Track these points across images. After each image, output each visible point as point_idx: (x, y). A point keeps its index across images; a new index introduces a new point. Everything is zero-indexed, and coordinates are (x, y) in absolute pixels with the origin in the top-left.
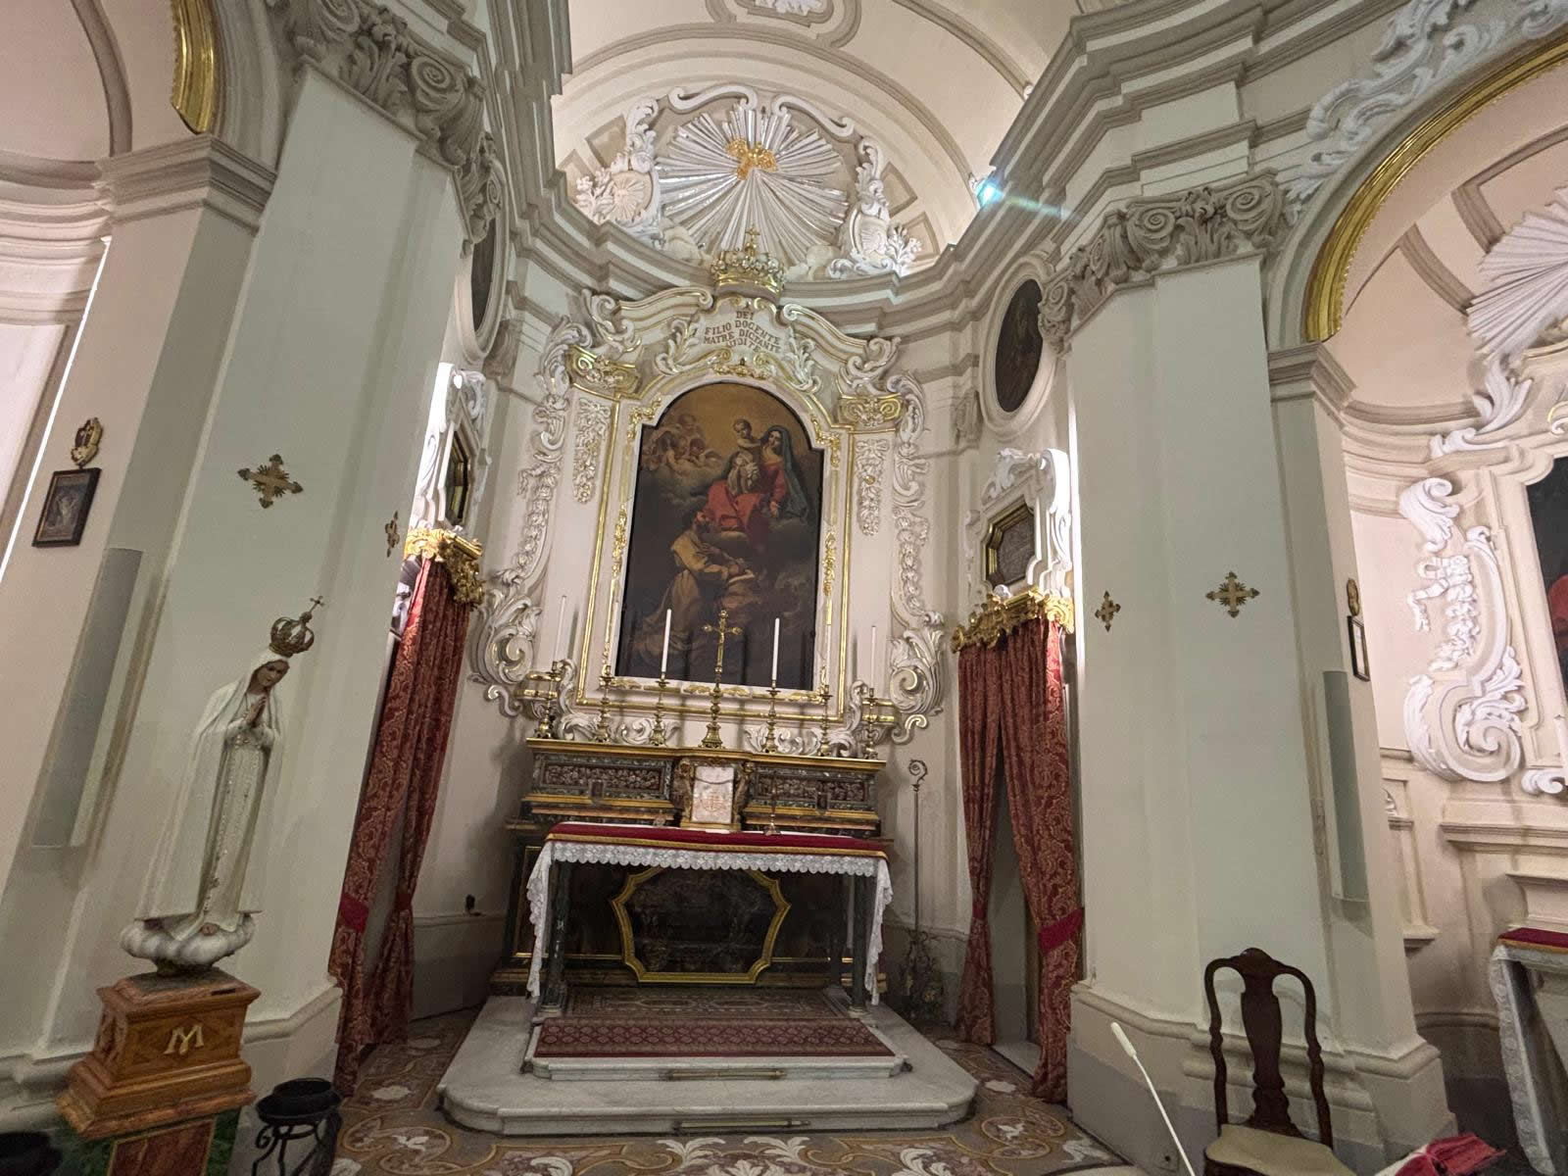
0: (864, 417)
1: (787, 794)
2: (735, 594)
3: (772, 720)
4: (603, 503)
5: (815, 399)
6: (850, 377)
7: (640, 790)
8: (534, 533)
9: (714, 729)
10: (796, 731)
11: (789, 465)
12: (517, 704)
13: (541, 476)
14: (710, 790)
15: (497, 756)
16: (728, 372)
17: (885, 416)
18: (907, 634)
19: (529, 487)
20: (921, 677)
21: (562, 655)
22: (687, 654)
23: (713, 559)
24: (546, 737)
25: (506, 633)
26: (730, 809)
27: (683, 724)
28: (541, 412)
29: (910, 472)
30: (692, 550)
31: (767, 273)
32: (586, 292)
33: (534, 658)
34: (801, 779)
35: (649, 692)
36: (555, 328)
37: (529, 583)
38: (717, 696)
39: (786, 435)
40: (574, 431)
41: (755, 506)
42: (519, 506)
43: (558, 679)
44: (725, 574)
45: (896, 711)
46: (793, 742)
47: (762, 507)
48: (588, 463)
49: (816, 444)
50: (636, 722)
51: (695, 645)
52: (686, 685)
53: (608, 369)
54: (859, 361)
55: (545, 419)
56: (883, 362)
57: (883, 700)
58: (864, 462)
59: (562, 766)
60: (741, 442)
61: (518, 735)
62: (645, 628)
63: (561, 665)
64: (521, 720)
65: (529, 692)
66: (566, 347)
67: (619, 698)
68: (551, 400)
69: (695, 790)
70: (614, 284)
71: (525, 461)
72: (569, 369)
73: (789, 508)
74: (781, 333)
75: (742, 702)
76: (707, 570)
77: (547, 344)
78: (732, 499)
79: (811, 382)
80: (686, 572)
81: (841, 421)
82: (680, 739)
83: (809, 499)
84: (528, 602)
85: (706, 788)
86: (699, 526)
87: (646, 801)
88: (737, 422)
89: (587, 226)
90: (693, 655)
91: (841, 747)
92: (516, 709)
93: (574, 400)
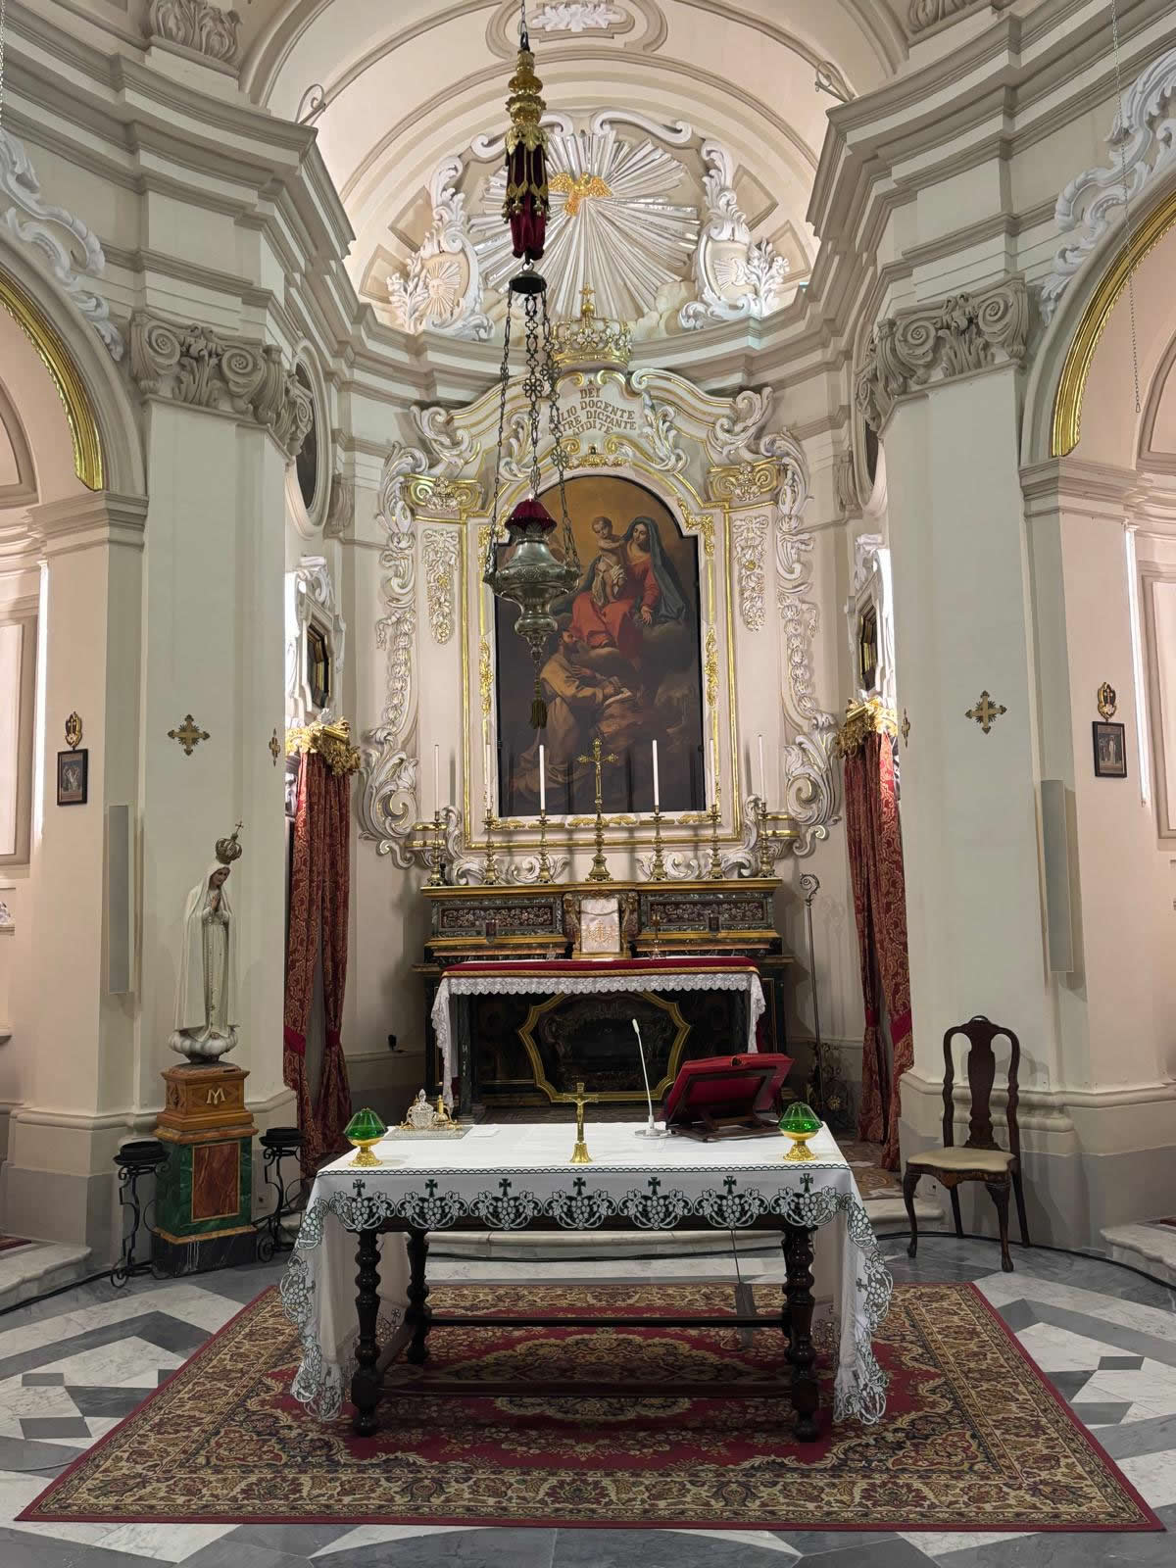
0: (738, 491)
1: (680, 918)
2: (612, 716)
3: (659, 846)
4: (464, 646)
5: (681, 478)
6: (720, 443)
7: (533, 927)
8: (398, 685)
9: (599, 862)
10: (690, 854)
11: (659, 563)
12: (408, 855)
13: (398, 622)
14: (596, 922)
15: (398, 905)
16: (578, 466)
17: (761, 487)
18: (800, 739)
19: (388, 637)
20: (815, 785)
21: (446, 803)
22: (569, 785)
23: (585, 682)
24: (438, 885)
25: (386, 790)
26: (618, 938)
27: (572, 859)
28: (387, 553)
29: (793, 551)
30: (563, 675)
31: (607, 342)
32: (415, 409)
33: (418, 809)
34: (694, 904)
35: (533, 830)
36: (388, 459)
37: (401, 738)
38: (600, 827)
39: (652, 527)
40: (423, 568)
41: (625, 615)
42: (380, 659)
43: (443, 827)
44: (600, 696)
45: (793, 823)
46: (689, 866)
47: (632, 615)
48: (442, 600)
49: (686, 532)
50: (525, 861)
51: (575, 776)
52: (570, 819)
53: (449, 490)
54: (725, 421)
55: (392, 563)
56: (757, 416)
57: (778, 813)
58: (743, 543)
59: (457, 910)
60: (603, 543)
61: (414, 884)
62: (523, 764)
63: (445, 813)
64: (415, 871)
66: (402, 479)
67: (506, 839)
68: (396, 540)
69: (583, 923)
70: (443, 392)
71: (379, 612)
72: (409, 502)
73: (663, 611)
74: (633, 405)
75: (631, 830)
76: (580, 695)
77: (383, 478)
78: (598, 611)
79: (673, 458)
80: (558, 700)
81: (713, 499)
82: (572, 874)
83: (684, 596)
84: (404, 756)
85: (593, 920)
86: (566, 646)
87: (541, 937)
88: (596, 521)
89: (404, 341)
90: (575, 787)
91: (741, 866)
92: (408, 860)
93: (419, 534)
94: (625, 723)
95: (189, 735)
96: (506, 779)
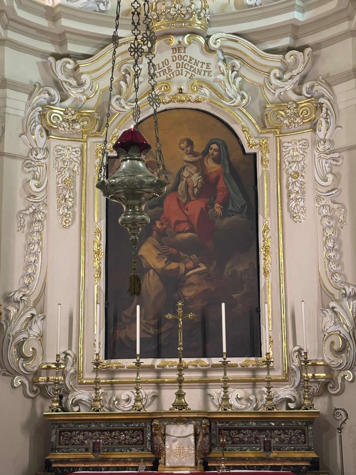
0: (286, 122)
1: (242, 441)
2: (191, 284)
3: (226, 384)
4: (83, 229)
5: (245, 111)
6: (273, 87)
7: (128, 446)
8: (32, 259)
9: (180, 395)
10: (250, 391)
11: (228, 172)
12: (35, 388)
13: (34, 212)
14: (177, 443)
15: (26, 427)
16: (169, 102)
17: (303, 119)
18: (332, 304)
19: (26, 223)
20: (344, 340)
21: (64, 348)
22: (158, 336)
23: (172, 258)
24: (57, 411)
25: (20, 337)
26: (193, 456)
27: (160, 392)
28: (28, 162)
29: (327, 165)
30: (155, 253)
31: (192, 14)
32: (51, 59)
33: (43, 353)
34: (253, 429)
35: (130, 370)
36: (31, 95)
37: (33, 298)
38: (181, 369)
39: (223, 145)
40: (54, 172)
41: (202, 209)
42: (19, 239)
43: (62, 366)
44: (183, 269)
45: (328, 368)
46: (248, 400)
47: (207, 209)
48: (67, 197)
49: (248, 150)
50: (124, 394)
51: (163, 329)
52: (158, 362)
53: (75, 117)
54: (277, 72)
55: (31, 169)
56: (300, 68)
57: (317, 360)
58: (290, 159)
59: (71, 431)
60: (187, 158)
61: (39, 410)
62: (124, 319)
63: (63, 356)
64: (40, 400)
65: (42, 379)
66: (40, 109)
67: (110, 376)
68: (34, 153)
69: (167, 443)
70: (72, 48)
71: (20, 204)
72: (45, 125)
73: (231, 208)
74: (210, 59)
75: (205, 371)
76: (168, 268)
77: (26, 109)
78: (182, 206)
79: (239, 97)
80: (151, 272)
81: (268, 127)
82: (159, 404)
83: (246, 197)
84: (34, 312)
85: (174, 441)
86: (158, 231)
87: (135, 453)
88: (182, 141)
89: (44, 10)
90: (163, 338)
91: (289, 400)
92: (35, 392)
93: (52, 150)
94: (200, 289)
96: (111, 331)
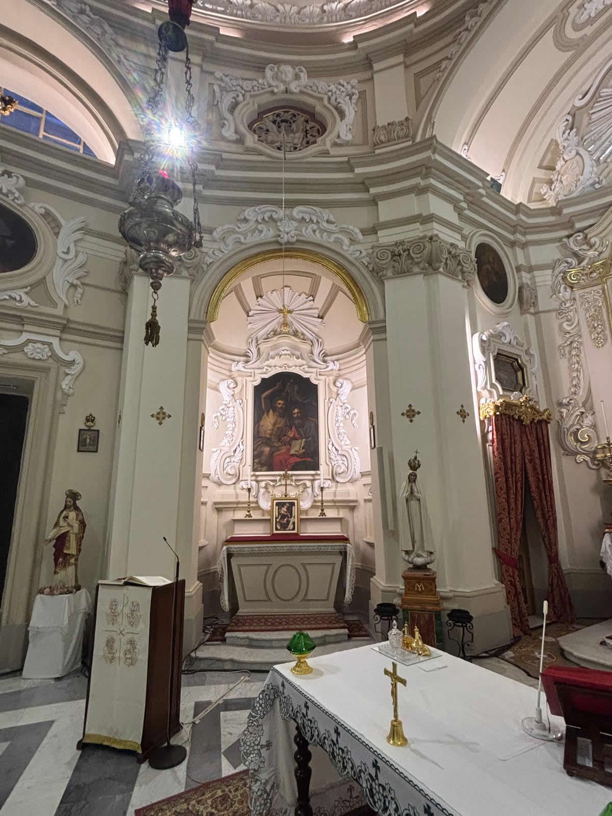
8: (575, 374)
12: (596, 462)
13: (571, 343)
15: (595, 489)
19: (566, 352)
25: (574, 428)
28: (560, 312)
32: (565, 240)
33: (597, 437)
37: (581, 401)
40: (581, 311)
42: (563, 364)
48: (596, 325)
53: (591, 270)
55: (563, 315)
65: (599, 456)
66: (562, 274)
68: (564, 304)
70: (578, 225)
71: (560, 341)
72: (568, 284)
77: (552, 278)
84: (583, 410)
89: (549, 211)
92: (598, 465)
93: (577, 298)
95: (411, 414)
